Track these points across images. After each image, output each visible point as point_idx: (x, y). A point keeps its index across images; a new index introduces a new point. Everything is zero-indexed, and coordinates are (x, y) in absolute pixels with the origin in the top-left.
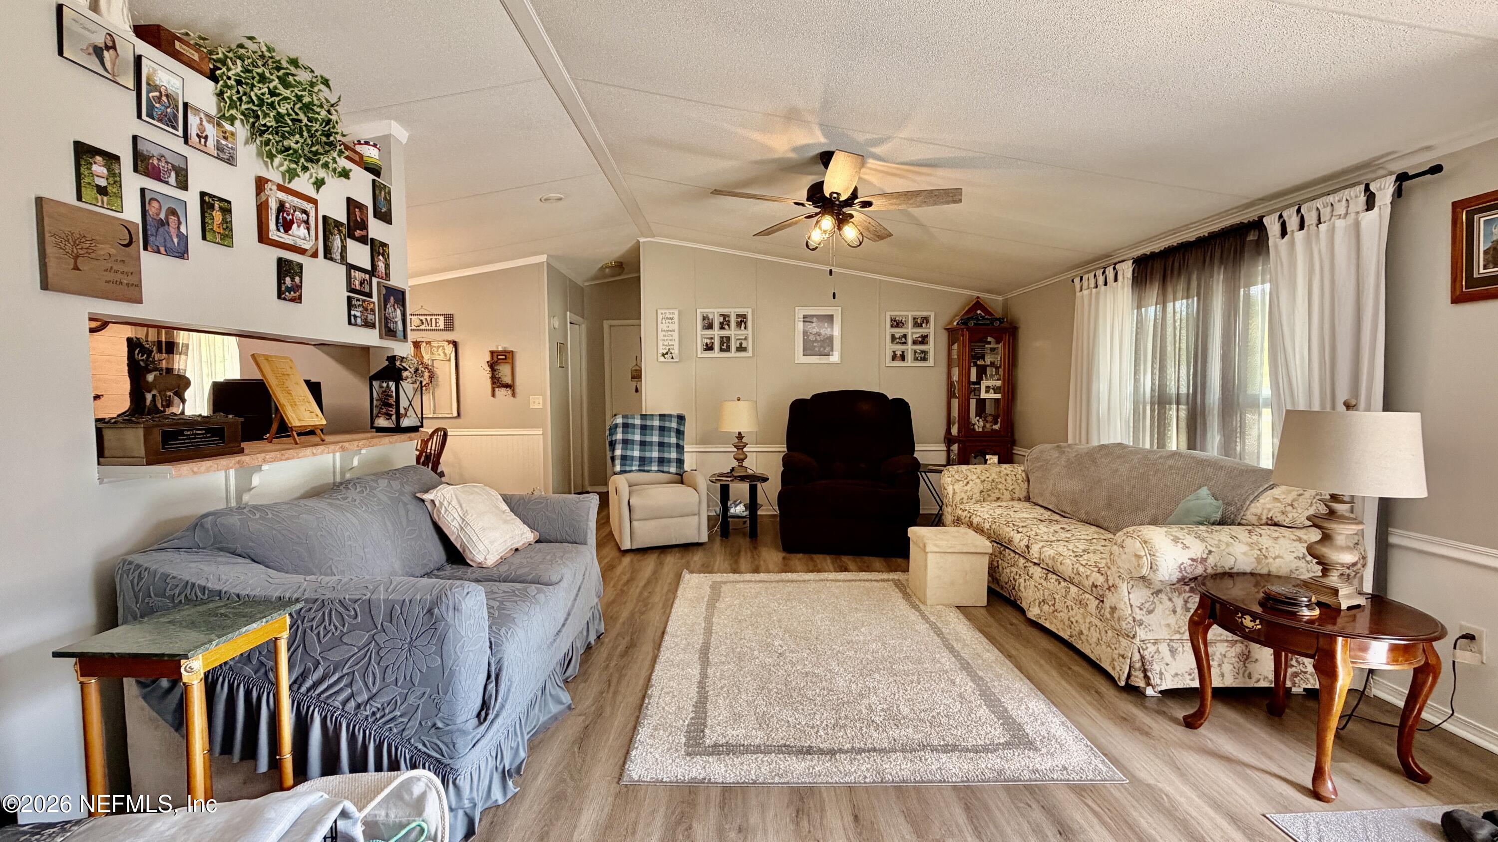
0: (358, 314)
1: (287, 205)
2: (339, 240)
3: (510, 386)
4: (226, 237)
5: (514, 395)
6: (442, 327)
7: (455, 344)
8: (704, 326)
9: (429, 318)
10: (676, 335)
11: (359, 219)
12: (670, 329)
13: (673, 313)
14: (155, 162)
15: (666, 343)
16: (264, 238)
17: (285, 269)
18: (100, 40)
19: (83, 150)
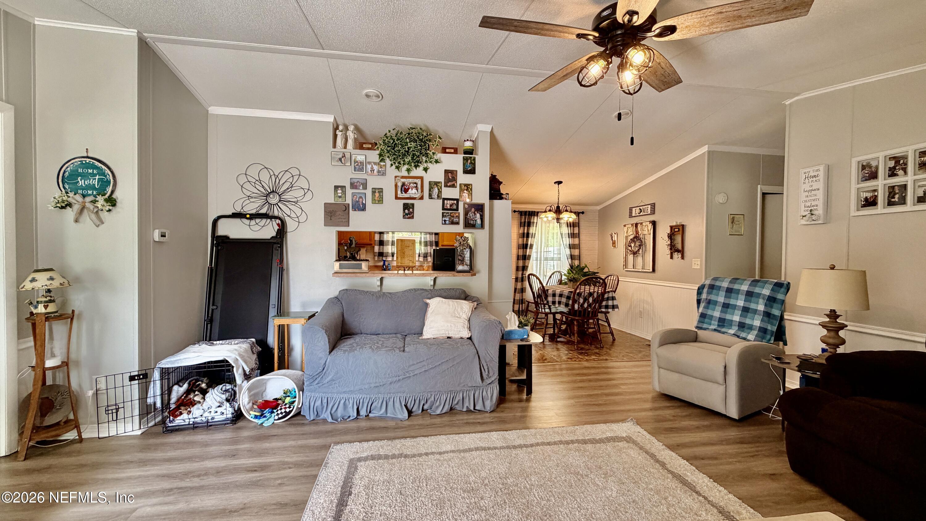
0: (448, 219)
1: (406, 183)
2: (437, 190)
3: (682, 252)
4: (380, 201)
5: (683, 257)
6: (649, 213)
7: (654, 223)
8: (864, 177)
9: (644, 207)
10: (820, 195)
11: (450, 177)
12: (814, 188)
13: (817, 170)
14: (356, 184)
15: (808, 204)
16: (397, 198)
17: (406, 206)
18: (340, 156)
19: (336, 187)
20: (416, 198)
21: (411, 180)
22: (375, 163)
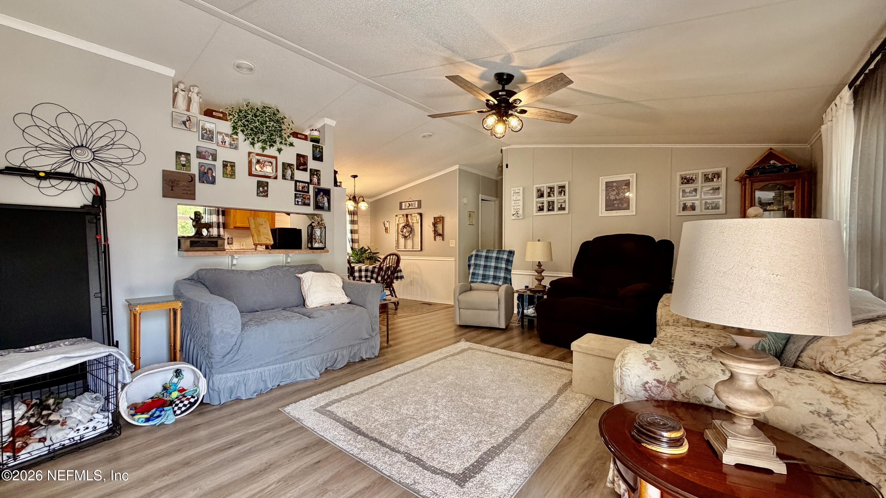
0: (300, 200)
1: (261, 161)
2: (290, 171)
3: (442, 235)
4: (232, 175)
5: (443, 240)
6: (417, 207)
7: (421, 215)
8: (539, 195)
9: (412, 203)
10: (521, 203)
11: (302, 162)
12: (518, 199)
13: (519, 189)
14: (204, 153)
15: (515, 208)
16: (250, 174)
17: (260, 184)
18: (185, 119)
19: (179, 154)
20: (271, 177)
21: (265, 158)
22: (227, 135)
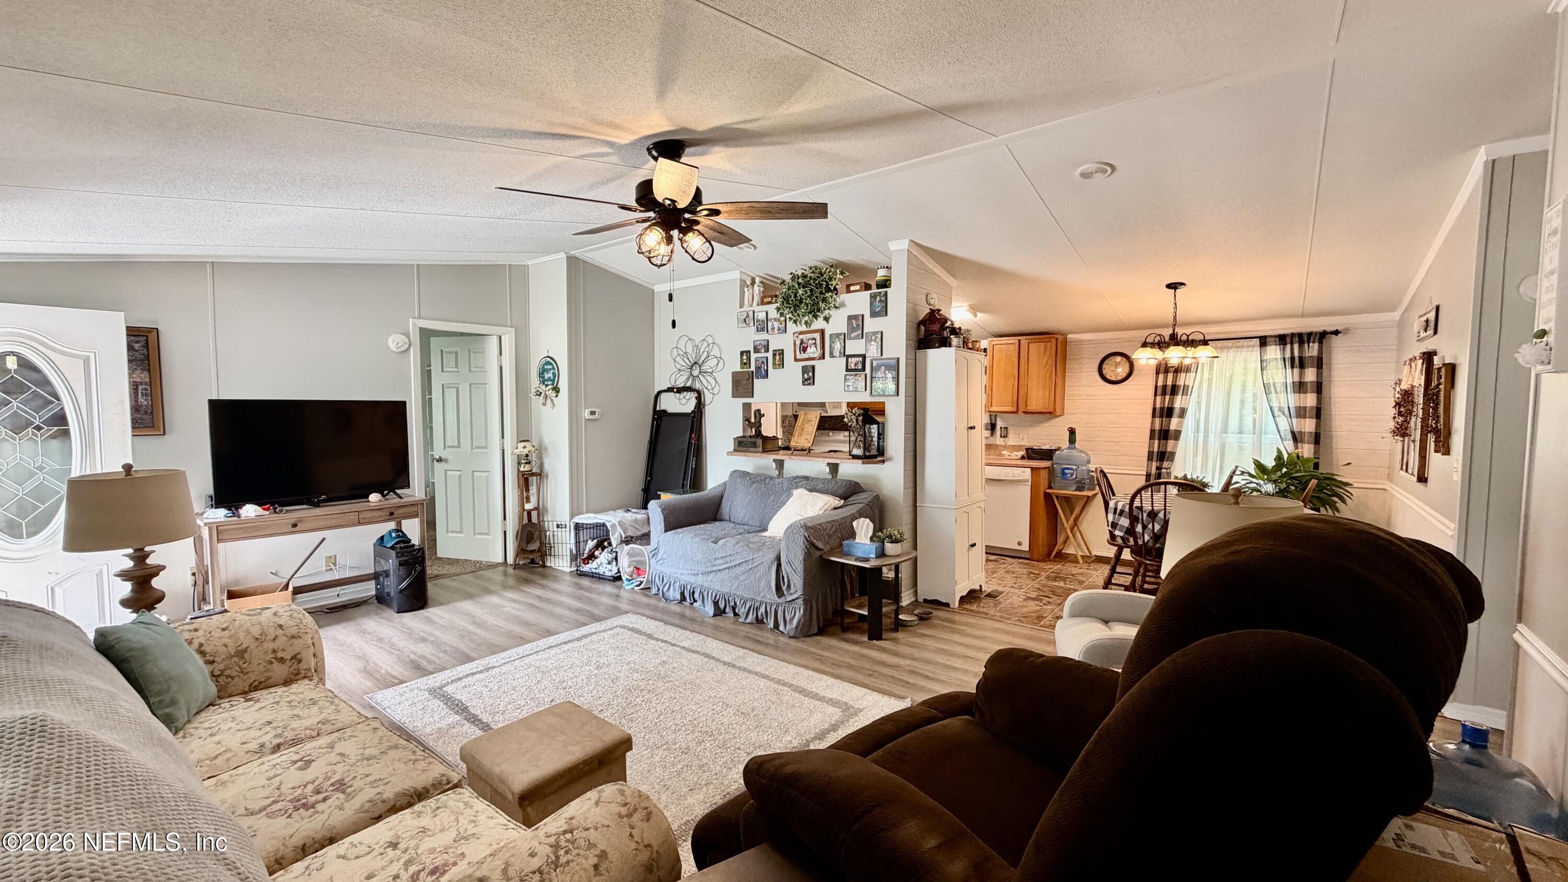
0: (851, 384)
1: (805, 340)
2: (840, 344)
4: (782, 365)
6: (1433, 330)
9: (1430, 315)
10: (1555, 286)
11: (855, 326)
12: (1553, 266)
13: (1558, 215)
14: (759, 347)
15: (1546, 314)
16: (796, 360)
17: (805, 370)
18: (745, 317)
19: (742, 353)
20: (816, 358)
21: (809, 336)
22: (775, 319)
